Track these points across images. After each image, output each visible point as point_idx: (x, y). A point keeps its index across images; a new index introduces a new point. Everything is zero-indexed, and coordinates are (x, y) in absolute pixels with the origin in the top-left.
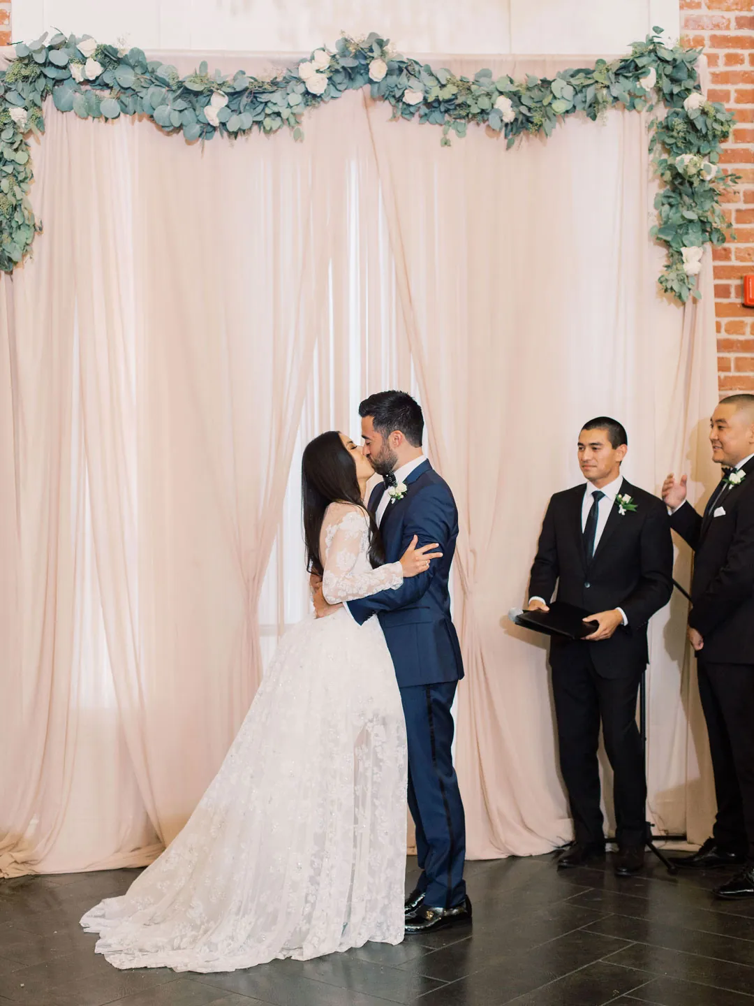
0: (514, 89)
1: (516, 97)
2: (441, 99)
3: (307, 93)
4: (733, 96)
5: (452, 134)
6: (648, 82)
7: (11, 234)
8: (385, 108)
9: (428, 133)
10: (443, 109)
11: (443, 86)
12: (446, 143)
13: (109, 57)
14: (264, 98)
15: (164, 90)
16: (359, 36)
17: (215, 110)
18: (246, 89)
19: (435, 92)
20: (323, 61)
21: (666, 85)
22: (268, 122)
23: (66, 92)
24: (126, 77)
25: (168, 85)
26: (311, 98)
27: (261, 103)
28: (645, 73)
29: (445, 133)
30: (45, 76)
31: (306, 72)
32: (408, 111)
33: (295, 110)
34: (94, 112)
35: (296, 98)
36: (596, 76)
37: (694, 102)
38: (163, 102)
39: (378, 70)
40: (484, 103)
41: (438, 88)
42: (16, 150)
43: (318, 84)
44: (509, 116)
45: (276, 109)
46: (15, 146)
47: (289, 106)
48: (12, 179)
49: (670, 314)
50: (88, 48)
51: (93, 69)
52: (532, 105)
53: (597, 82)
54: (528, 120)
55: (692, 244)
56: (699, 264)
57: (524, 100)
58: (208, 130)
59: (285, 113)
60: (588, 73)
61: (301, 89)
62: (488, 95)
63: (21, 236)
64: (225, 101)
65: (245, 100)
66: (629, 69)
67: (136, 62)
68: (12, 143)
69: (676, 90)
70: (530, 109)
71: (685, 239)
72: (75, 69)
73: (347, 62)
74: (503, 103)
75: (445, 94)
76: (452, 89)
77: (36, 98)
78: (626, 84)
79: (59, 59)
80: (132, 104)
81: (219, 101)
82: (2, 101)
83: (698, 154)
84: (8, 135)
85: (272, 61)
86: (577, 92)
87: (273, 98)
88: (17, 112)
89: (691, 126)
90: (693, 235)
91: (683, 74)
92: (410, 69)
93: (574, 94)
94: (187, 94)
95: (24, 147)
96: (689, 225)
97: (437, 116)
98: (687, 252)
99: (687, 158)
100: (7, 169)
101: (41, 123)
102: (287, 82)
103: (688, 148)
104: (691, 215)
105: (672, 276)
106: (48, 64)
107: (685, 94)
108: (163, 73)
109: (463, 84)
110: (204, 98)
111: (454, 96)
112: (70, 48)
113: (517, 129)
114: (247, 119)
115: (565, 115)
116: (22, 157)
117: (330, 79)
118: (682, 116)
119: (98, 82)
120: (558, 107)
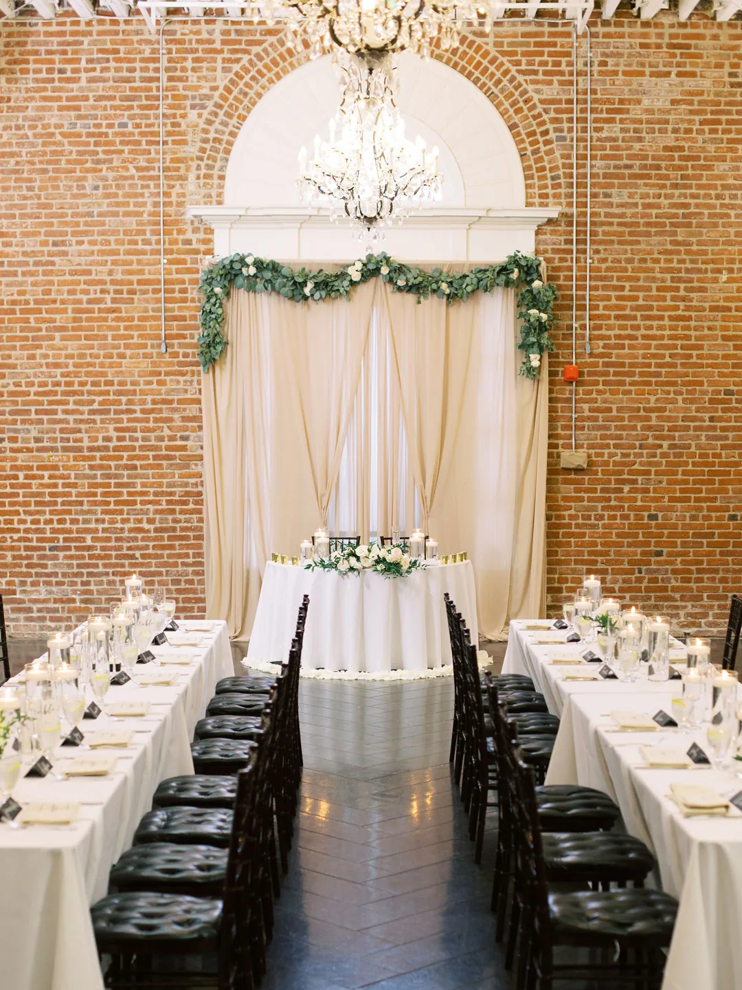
0: (449, 280)
1: (450, 284)
2: (414, 283)
3: (351, 280)
4: (562, 278)
5: (422, 299)
6: (514, 276)
7: (215, 346)
8: (389, 288)
9: (410, 298)
10: (416, 288)
11: (415, 278)
12: (419, 302)
13: (259, 264)
14: (331, 283)
15: (285, 280)
16: (376, 252)
17: (307, 291)
18: (322, 280)
19: (412, 280)
20: (359, 266)
21: (523, 276)
22: (333, 294)
23: (240, 280)
24: (268, 275)
25: (287, 278)
26: (353, 284)
27: (330, 285)
28: (513, 272)
29: (419, 298)
30: (231, 274)
31: (350, 271)
32: (400, 289)
33: (348, 289)
34: (251, 288)
35: (346, 283)
36: (488, 274)
37: (537, 284)
38: (284, 286)
39: (385, 270)
40: (434, 286)
42: (218, 308)
43: (356, 277)
44: (448, 291)
45: (336, 288)
46: (216, 306)
47: (343, 287)
48: (215, 321)
49: (528, 383)
50: (249, 260)
51: (252, 271)
52: (457, 287)
53: (488, 276)
54: (456, 295)
55: (534, 353)
56: (539, 363)
57: (454, 285)
58: (305, 298)
59: (342, 290)
60: (486, 271)
61: (349, 278)
62: (437, 282)
63: (219, 348)
64: (312, 286)
65: (322, 285)
66: (504, 270)
67: (275, 267)
68: (215, 304)
69: (528, 279)
70: (456, 289)
71: (531, 350)
72: (244, 270)
73: (371, 267)
74: (444, 286)
75: (416, 282)
76: (420, 279)
77: (226, 283)
78: (503, 277)
79: (237, 266)
80: (270, 287)
81: (310, 285)
82: (210, 284)
83: (539, 309)
84: (213, 300)
85: (336, 265)
86: (479, 280)
87: (336, 284)
88: (218, 290)
89: (534, 298)
90: (536, 348)
91: (532, 271)
92: (400, 269)
93: (478, 282)
94: (295, 283)
95: (221, 306)
96: (533, 343)
97: (414, 290)
98: (532, 356)
99: (534, 312)
100: (213, 316)
101: (228, 294)
102: (342, 275)
103: (534, 307)
104: (533, 339)
105: (524, 368)
106: (232, 268)
107: (532, 281)
108: (284, 272)
109: (425, 276)
110: (304, 284)
111: (421, 283)
112: (242, 260)
113: (451, 298)
114: (324, 293)
115: (473, 291)
116: (220, 311)
117: (362, 275)
118: (531, 291)
119: (255, 276)
120: (469, 289)
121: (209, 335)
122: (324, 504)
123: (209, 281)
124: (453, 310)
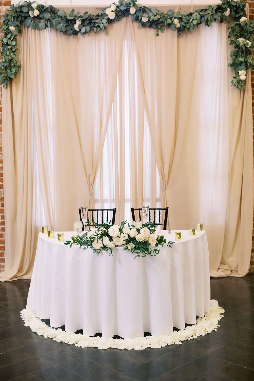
0: (179, 16)
1: (181, 19)
2: (154, 20)
3: (108, 19)
5: (160, 32)
6: (227, 13)
7: (10, 69)
8: (136, 24)
9: (151, 32)
10: (155, 23)
11: (155, 16)
12: (158, 35)
13: (41, 8)
14: (94, 21)
15: (60, 19)
17: (76, 27)
18: (87, 18)
19: (152, 18)
20: (114, 8)
21: (233, 14)
22: (95, 29)
23: (28, 21)
24: (47, 16)
25: (61, 17)
26: (110, 21)
27: (93, 23)
28: (226, 10)
29: (158, 31)
30: (21, 16)
31: (108, 12)
32: (144, 25)
33: (106, 25)
34: (36, 27)
35: (104, 21)
36: (208, 11)
37: (243, 19)
38: (60, 23)
39: (132, 11)
40: (169, 21)
41: (153, 16)
42: (12, 41)
43: (112, 16)
44: (178, 25)
45: (98, 25)
46: (11, 40)
47: (102, 24)
48: (10, 51)
49: (236, 92)
50: (34, 6)
51: (36, 13)
52: (186, 22)
53: (208, 13)
54: (185, 27)
55: (242, 70)
56: (245, 77)
57: (183, 20)
58: (76, 33)
59: (101, 26)
60: (206, 10)
61: (106, 17)
62: (171, 18)
63: (14, 70)
64: (80, 23)
65: (87, 22)
66: (220, 9)
67: (52, 10)
68: (10, 39)
69: (237, 16)
70: (185, 23)
71: (240, 68)
72: (31, 13)
73: (123, 8)
74: (176, 21)
75: (156, 18)
76: (158, 17)
77: (18, 23)
78: (219, 14)
79: (25, 10)
80: (49, 24)
81: (78, 23)
82: (7, 24)
83: (245, 38)
84: (9, 36)
85: (98, 8)
86: (202, 17)
87: (97, 21)
88: (12, 28)
89: (242, 29)
90: (243, 66)
91: (239, 10)
92: (143, 10)
93: (201, 18)
94: (67, 21)
95: (15, 39)
96: (242, 62)
97: (154, 26)
98: (241, 72)
99: (241, 40)
100: (9, 47)
101: (20, 32)
102: (102, 15)
103: (241, 36)
104: (242, 59)
105: (235, 80)
106: (21, 12)
107: (240, 17)
108: (59, 13)
109: (163, 15)
110: (74, 21)
111: (159, 19)
112: (29, 5)
113: (182, 30)
114: (88, 28)
115: (198, 24)
116: (14, 43)
117: (116, 14)
118: (239, 25)
119: (38, 17)
120: (195, 22)
121: (5, 61)
122: (91, 181)
123: (6, 23)
124: (182, 40)
